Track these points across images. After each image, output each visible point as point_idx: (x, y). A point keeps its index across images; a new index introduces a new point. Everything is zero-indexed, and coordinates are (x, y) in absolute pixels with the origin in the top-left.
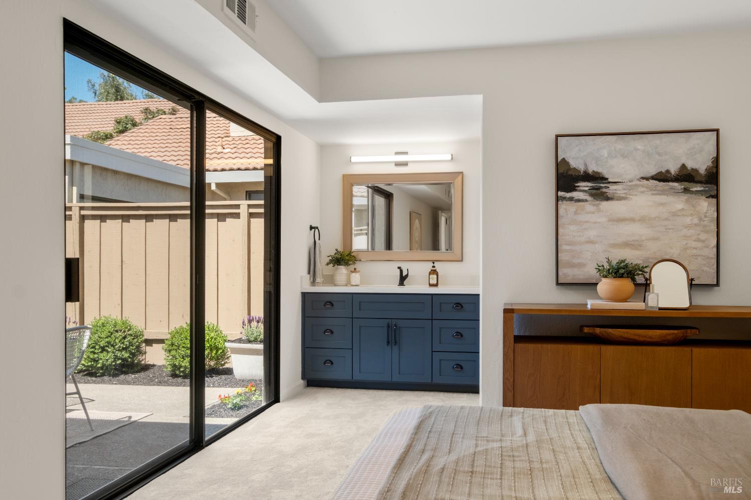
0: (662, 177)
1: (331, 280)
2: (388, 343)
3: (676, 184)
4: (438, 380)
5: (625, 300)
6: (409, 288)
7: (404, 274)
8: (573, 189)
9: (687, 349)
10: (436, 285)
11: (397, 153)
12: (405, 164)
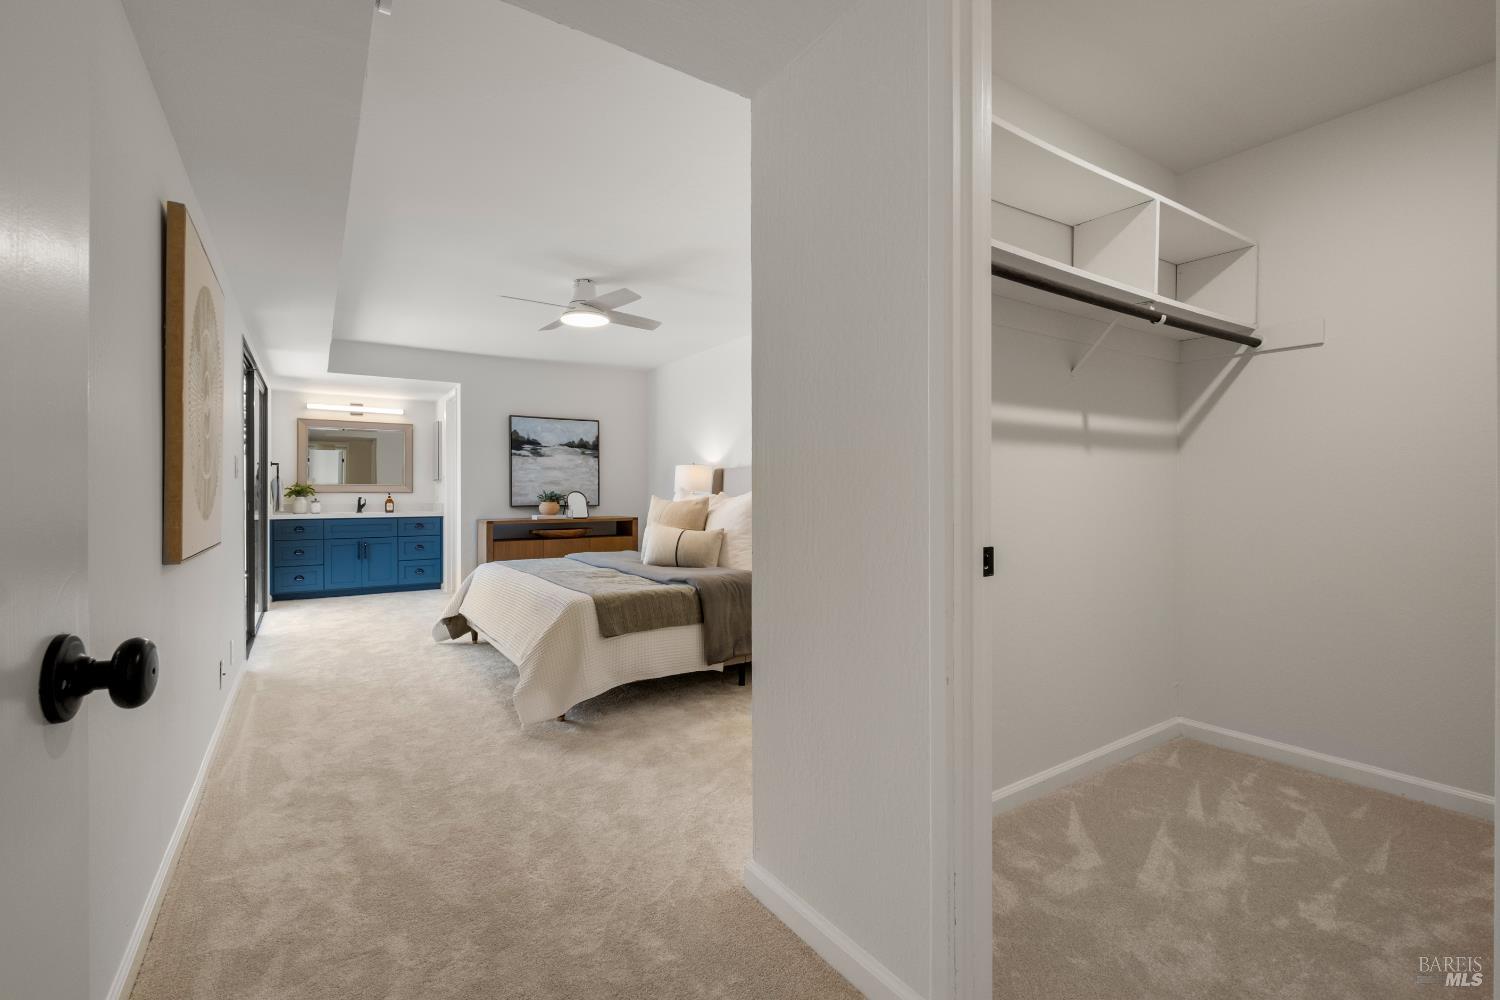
0: (571, 445)
1: (290, 509)
2: (359, 557)
3: (577, 449)
4: (403, 582)
5: (554, 514)
6: (365, 514)
7: (362, 503)
8: (520, 449)
9: (587, 539)
10: (392, 511)
11: (352, 405)
12: (361, 414)
